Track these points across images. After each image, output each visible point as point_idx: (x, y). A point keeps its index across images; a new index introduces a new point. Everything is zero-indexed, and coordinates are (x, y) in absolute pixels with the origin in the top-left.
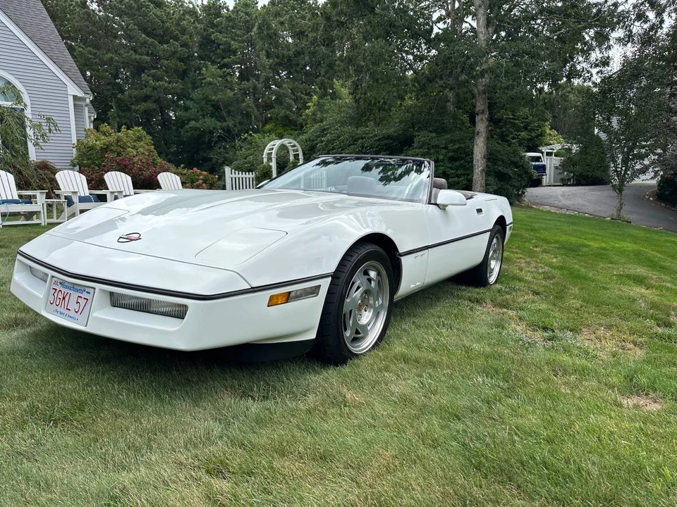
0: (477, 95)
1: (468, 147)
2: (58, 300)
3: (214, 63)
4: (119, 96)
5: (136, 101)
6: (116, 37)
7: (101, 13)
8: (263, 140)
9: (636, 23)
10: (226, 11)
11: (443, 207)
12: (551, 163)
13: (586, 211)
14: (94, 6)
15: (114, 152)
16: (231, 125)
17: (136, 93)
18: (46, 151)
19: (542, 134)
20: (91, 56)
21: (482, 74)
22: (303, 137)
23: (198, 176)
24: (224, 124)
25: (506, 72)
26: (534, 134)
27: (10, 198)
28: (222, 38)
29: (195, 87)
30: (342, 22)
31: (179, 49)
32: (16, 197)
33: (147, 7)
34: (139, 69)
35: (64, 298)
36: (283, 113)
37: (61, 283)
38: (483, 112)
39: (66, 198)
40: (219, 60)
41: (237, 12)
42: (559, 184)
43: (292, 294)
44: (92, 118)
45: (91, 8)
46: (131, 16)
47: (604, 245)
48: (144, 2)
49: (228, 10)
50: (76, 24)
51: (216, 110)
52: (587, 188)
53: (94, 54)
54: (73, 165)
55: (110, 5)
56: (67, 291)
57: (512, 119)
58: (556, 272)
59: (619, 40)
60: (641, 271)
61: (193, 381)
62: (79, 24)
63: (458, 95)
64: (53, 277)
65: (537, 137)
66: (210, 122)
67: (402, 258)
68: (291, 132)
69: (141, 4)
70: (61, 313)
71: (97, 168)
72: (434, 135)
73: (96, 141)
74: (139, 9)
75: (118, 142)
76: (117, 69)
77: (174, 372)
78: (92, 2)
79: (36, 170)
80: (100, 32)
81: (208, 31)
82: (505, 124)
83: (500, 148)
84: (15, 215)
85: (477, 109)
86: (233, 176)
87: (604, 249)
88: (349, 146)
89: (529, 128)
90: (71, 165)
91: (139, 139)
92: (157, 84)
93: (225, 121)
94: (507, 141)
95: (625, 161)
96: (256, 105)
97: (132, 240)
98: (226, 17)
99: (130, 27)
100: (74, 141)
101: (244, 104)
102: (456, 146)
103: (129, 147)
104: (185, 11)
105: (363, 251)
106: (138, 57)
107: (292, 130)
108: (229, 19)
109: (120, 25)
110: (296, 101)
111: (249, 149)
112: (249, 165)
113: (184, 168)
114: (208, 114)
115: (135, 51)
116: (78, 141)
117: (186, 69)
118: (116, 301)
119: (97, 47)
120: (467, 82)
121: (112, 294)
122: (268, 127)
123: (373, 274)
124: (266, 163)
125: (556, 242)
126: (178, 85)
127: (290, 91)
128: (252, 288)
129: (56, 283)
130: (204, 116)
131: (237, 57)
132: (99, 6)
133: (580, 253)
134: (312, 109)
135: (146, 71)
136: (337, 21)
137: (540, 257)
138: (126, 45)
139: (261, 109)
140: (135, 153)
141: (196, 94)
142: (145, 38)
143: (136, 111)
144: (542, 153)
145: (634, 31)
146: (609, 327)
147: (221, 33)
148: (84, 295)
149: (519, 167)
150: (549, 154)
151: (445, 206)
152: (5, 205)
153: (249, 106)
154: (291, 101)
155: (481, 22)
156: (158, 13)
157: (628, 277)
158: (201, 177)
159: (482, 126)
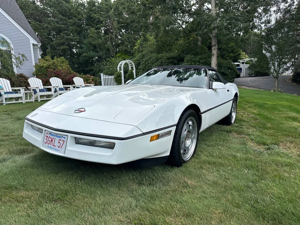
0: (212, 38)
1: (209, 61)
2: (49, 142)
3: (93, 27)
4: (51, 43)
5: (59, 45)
6: (49, 17)
7: (42, 7)
8: (116, 61)
9: (282, 4)
10: (97, 4)
11: (215, 90)
12: (244, 67)
13: (262, 88)
14: (38, 3)
15: (52, 68)
16: (101, 55)
17: (59, 41)
18: (22, 69)
19: (239, 54)
20: (38, 26)
21: (214, 28)
22: (134, 59)
23: (90, 78)
24: (98, 54)
25: (225, 27)
26: (236, 55)
27: (8, 91)
28: (96, 16)
29: (85, 38)
30: (151, 7)
31: (77, 21)
32: (11, 91)
33: (62, 3)
34: (59, 31)
35: (52, 141)
36: (124, 48)
37: (50, 134)
38: (215, 45)
39: (33, 90)
40: (95, 26)
41: (102, 4)
42: (248, 76)
43: (160, 135)
44: (41, 54)
45: (37, 4)
46: (55, 7)
47: (274, 103)
48: (61, 1)
49: (98, 3)
50: (31, 12)
51: (94, 48)
52: (261, 77)
53: (40, 25)
54: (34, 75)
55: (45, 3)
56: (53, 137)
57: (226, 48)
58: (257, 117)
59: (274, 11)
60: (294, 114)
61: (115, 178)
62: (32, 12)
63: (203, 38)
64: (46, 130)
65: (237, 55)
66: (92, 53)
67: (202, 115)
68: (128, 57)
69: (59, 2)
70: (51, 148)
71: (45, 76)
72: (193, 56)
73: (44, 64)
74: (58, 4)
75: (54, 64)
76: (50, 31)
77: (105, 174)
78: (37, 1)
79: (17, 78)
80: (42, 15)
81: (90, 13)
82: (223, 50)
83: (223, 61)
84: (11, 99)
85: (212, 44)
86: (105, 77)
87: (275, 105)
88: (155, 62)
89: (234, 52)
90: (33, 75)
91: (63, 62)
92: (68, 37)
93: (99, 53)
94: (224, 58)
95: (279, 65)
96: (112, 45)
97: (82, 112)
98: (98, 7)
99: (55, 12)
100: (34, 64)
101: (107, 45)
102: (204, 61)
103: (59, 66)
104: (79, 4)
105: (188, 113)
106: (59, 25)
107: (129, 56)
108: (99, 7)
109: (50, 11)
110: (130, 43)
111: (110, 65)
112: (110, 72)
113: (83, 75)
114: (91, 50)
115: (57, 23)
116: (36, 64)
117: (80, 30)
118: (78, 142)
119: (40, 21)
120: (208, 32)
121: (75, 138)
122: (118, 55)
123: (190, 123)
124: (119, 71)
125: (253, 103)
126: (77, 37)
127: (127, 38)
128: (143, 133)
129: (47, 133)
130: (89, 51)
131: (103, 24)
132: (40, 3)
133: (265, 107)
134: (137, 46)
135: (63, 32)
136: (149, 6)
137: (248, 110)
138: (53, 20)
139: (114, 47)
140: (61, 69)
141: (85, 41)
142: (62, 17)
143: (59, 50)
144: (240, 62)
145: (281, 7)
146: (291, 142)
147: (95, 14)
148: (62, 139)
149: (232, 69)
150: (243, 63)
151: (216, 89)
152: (6, 94)
153: (109, 46)
154: (127, 43)
155: (213, 5)
156: (67, 6)
157: (290, 118)
158: (91, 78)
159: (215, 51)
